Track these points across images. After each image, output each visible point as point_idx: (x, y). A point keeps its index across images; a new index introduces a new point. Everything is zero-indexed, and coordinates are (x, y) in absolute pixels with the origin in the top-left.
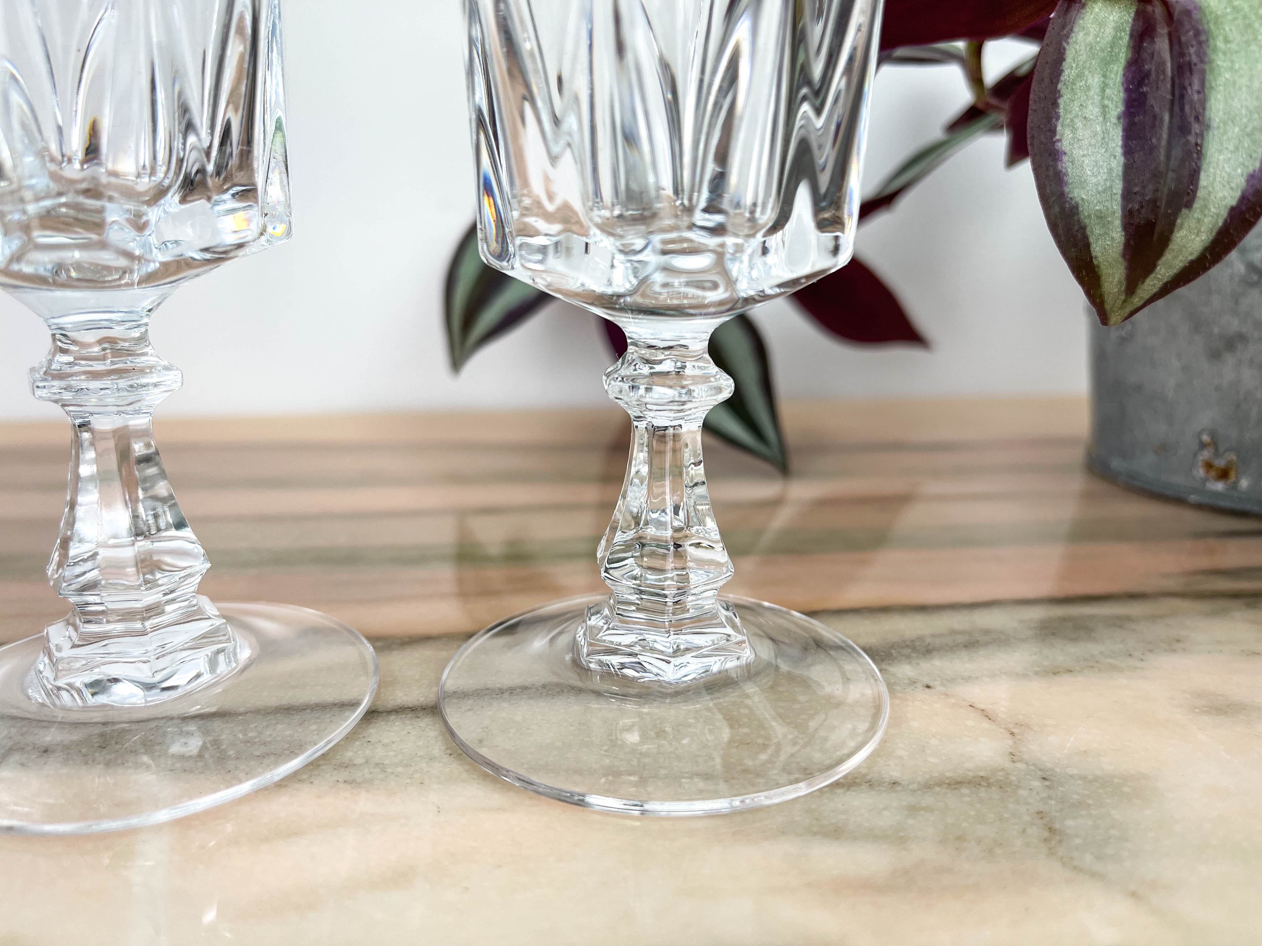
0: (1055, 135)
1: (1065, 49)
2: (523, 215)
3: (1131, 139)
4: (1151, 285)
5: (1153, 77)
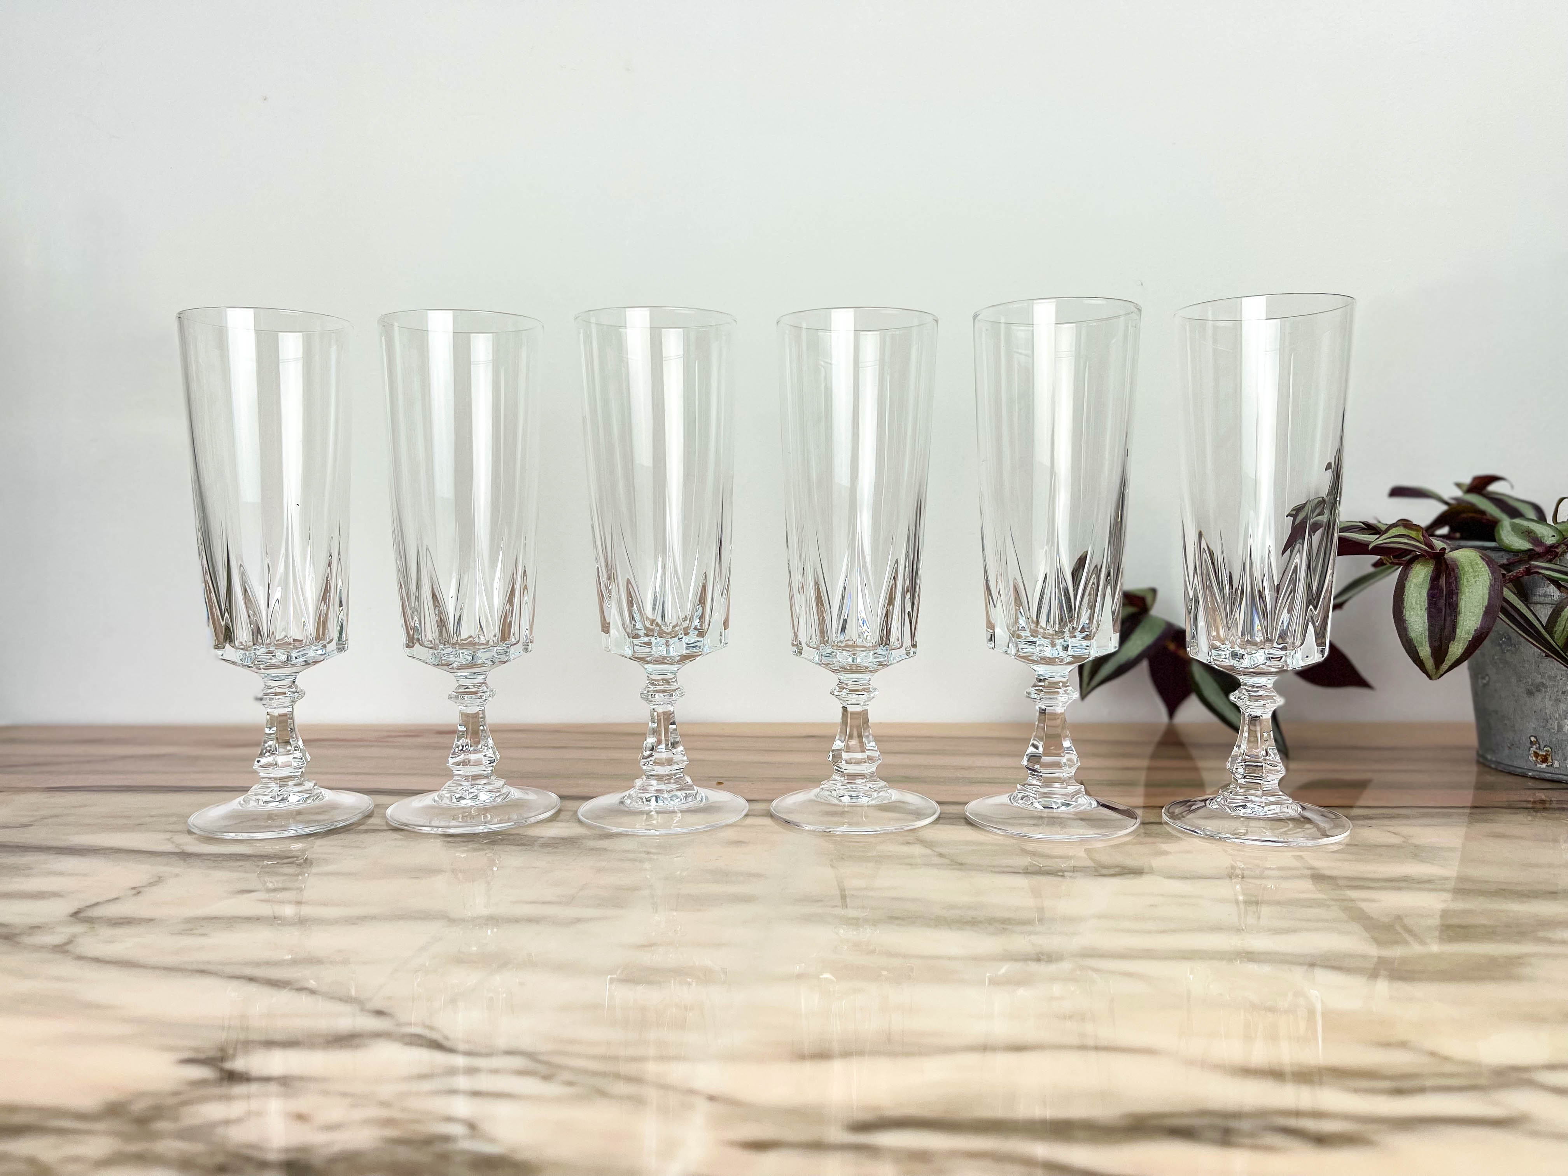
0: (1403, 614)
1: (1406, 581)
3: (1431, 617)
4: (1445, 666)
5: (1438, 595)
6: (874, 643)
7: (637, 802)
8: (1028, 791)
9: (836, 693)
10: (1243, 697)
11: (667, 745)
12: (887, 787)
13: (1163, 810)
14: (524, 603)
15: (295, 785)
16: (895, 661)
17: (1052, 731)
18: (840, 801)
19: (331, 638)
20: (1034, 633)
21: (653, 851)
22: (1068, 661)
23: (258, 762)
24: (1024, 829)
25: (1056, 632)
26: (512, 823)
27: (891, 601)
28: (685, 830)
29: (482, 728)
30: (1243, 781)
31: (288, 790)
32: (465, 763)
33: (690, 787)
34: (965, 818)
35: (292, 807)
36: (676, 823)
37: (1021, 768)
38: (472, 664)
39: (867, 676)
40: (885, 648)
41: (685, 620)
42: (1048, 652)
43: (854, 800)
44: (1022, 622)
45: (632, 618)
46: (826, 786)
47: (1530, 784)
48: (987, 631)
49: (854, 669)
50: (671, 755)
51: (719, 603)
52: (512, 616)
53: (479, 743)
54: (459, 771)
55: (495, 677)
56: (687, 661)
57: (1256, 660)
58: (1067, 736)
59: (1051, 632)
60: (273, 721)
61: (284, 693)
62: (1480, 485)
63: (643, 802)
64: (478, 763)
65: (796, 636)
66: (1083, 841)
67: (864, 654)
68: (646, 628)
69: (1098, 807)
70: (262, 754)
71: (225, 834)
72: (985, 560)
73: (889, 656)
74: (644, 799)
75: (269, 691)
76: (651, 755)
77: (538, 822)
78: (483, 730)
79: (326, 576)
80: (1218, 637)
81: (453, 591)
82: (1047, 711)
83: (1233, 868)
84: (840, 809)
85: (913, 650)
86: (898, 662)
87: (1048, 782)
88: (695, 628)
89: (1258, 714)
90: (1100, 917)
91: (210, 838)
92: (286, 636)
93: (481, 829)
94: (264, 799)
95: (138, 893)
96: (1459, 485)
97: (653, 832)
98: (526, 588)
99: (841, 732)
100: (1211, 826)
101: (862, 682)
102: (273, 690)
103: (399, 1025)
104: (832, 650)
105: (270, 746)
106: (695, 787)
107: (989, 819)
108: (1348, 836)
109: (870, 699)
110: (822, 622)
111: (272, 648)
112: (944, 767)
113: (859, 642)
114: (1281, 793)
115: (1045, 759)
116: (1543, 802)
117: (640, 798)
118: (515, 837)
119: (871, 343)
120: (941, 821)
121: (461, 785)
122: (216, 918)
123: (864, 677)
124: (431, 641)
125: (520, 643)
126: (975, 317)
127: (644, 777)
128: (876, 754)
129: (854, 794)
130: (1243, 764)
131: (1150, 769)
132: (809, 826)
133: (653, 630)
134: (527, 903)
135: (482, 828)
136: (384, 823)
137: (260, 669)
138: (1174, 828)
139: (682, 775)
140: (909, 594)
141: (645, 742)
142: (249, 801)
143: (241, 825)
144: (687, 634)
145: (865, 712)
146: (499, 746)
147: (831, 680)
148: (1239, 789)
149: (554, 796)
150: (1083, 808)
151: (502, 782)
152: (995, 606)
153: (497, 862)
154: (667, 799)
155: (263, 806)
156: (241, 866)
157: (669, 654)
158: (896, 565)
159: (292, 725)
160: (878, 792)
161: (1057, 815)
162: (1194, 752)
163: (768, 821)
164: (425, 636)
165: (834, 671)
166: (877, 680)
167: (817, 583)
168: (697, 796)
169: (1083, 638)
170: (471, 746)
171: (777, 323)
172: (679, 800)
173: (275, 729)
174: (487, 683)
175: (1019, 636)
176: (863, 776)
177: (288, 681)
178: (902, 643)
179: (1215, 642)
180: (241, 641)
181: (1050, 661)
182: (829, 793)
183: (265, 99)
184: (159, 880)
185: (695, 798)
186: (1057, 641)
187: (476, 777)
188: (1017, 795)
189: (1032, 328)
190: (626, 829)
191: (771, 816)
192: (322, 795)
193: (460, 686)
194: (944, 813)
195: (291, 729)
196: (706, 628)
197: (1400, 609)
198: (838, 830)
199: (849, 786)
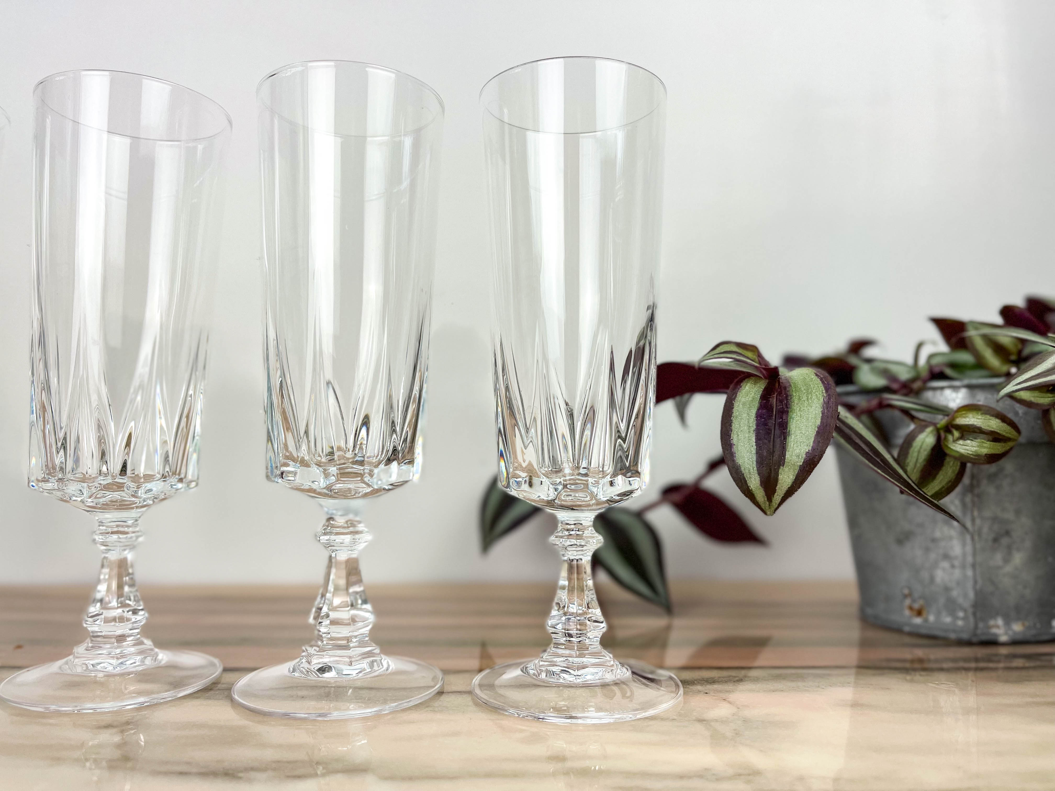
0: (730, 438)
1: (733, 404)
2: (514, 470)
3: (760, 440)
4: (777, 498)
5: (768, 414)
10: (561, 538)
47: (907, 640)
62: (856, 348)
89: (577, 558)
116: (921, 661)
197: (729, 432)
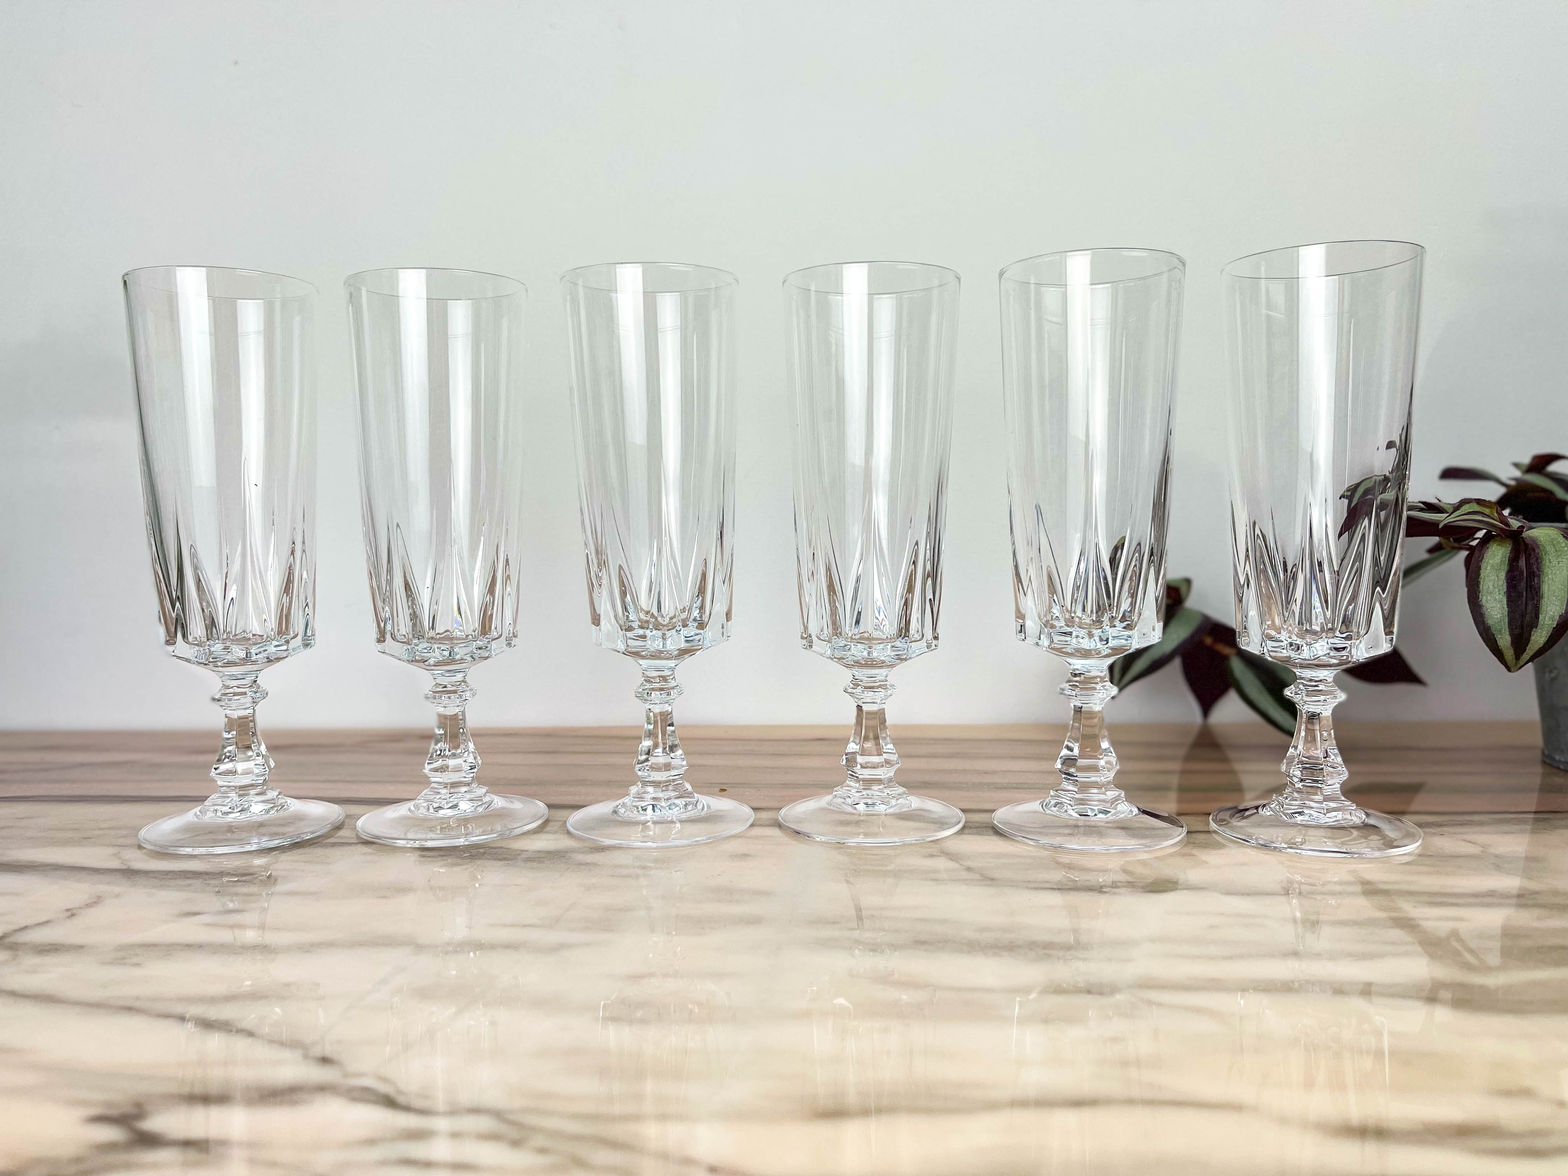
0: (1479, 599)
3: (1510, 601)
4: (1526, 657)
5: (1518, 577)
6: (892, 635)
7: (632, 812)
8: (1062, 798)
9: (850, 690)
10: (1300, 692)
11: (664, 749)
12: (906, 794)
13: (1211, 817)
14: (506, 595)
15: (256, 794)
16: (915, 655)
17: (1088, 731)
18: (855, 809)
19: (296, 633)
20: (1070, 622)
21: (650, 865)
22: (1106, 653)
23: (216, 769)
24: (1058, 838)
25: (1093, 621)
26: (495, 835)
27: (910, 589)
28: (685, 842)
29: (461, 730)
30: (1300, 785)
31: (249, 799)
32: (443, 769)
33: (689, 795)
34: (993, 828)
35: (255, 818)
36: (674, 834)
37: (1052, 772)
38: (450, 660)
39: (883, 672)
40: (904, 641)
41: (683, 610)
42: (1086, 644)
43: (870, 808)
44: (1056, 611)
45: (625, 609)
46: (840, 792)
48: (1016, 621)
49: (870, 664)
50: (669, 760)
51: (721, 591)
52: (493, 609)
53: (458, 747)
54: (436, 778)
55: (477, 674)
56: (686, 656)
57: (1315, 651)
58: (1104, 737)
59: (1088, 621)
60: (231, 724)
61: (245, 693)
62: (1540, 463)
63: (638, 811)
64: (458, 769)
65: (806, 628)
66: (1123, 852)
67: (881, 647)
68: (640, 620)
69: (1139, 814)
70: (219, 761)
71: (182, 849)
72: (1014, 544)
73: (909, 649)
74: (640, 807)
75: (228, 691)
76: (647, 760)
77: (524, 834)
78: (464, 732)
79: (289, 565)
80: (1273, 626)
81: (429, 582)
82: (1083, 710)
83: (1290, 882)
84: (856, 818)
85: (935, 642)
86: (918, 656)
87: (1085, 787)
88: (695, 620)
89: (1318, 711)
90: (1152, 940)
91: (162, 853)
92: (244, 631)
93: (461, 842)
94: (222, 810)
95: (72, 915)
96: (1517, 465)
97: (650, 844)
98: (508, 577)
99: (855, 733)
100: (1263, 834)
101: (879, 678)
102: (231, 690)
103: (346, 1075)
104: (846, 643)
105: (230, 752)
106: (696, 795)
107: (1020, 828)
108: (1419, 846)
109: (887, 697)
110: (834, 612)
111: (228, 644)
112: (965, 771)
113: (876, 634)
114: (1343, 798)
115: (1081, 762)
117: (635, 806)
118: (496, 850)
119: (886, 307)
120: (966, 831)
121: (439, 793)
122: (155, 945)
123: (881, 673)
124: (404, 636)
125: (503, 637)
126: (1001, 274)
127: (639, 783)
128: (894, 758)
129: (870, 801)
130: (1300, 766)
131: (1183, 772)
132: (821, 837)
133: (647, 622)
134: (505, 926)
135: (463, 841)
136: (354, 836)
137: (217, 667)
138: (1224, 838)
139: (681, 782)
140: (930, 579)
141: (640, 746)
142: (206, 813)
143: (195, 838)
144: (685, 626)
145: (881, 711)
146: (480, 750)
147: (846, 675)
148: (1296, 795)
149: (541, 804)
150: (1123, 816)
151: (483, 790)
152: (1025, 595)
153: (479, 877)
154: (665, 808)
155: (221, 818)
156: (189, 885)
157: (666, 647)
158: (916, 547)
159: (254, 729)
160: (897, 799)
161: (1093, 824)
162: (1231, 754)
163: (776, 832)
164: (398, 630)
165: (847, 666)
166: (893, 676)
167: (828, 570)
168: (698, 805)
169: (1124, 628)
170: (449, 751)
171: (784, 282)
172: (678, 808)
173: (235, 733)
174: (468, 681)
175: (1053, 627)
176: (879, 781)
177: (248, 680)
178: (923, 635)
179: (1269, 631)
180: (195, 636)
181: (1086, 654)
182: (843, 800)
183: (236, 63)
184: (96, 901)
185: (696, 806)
186: (1094, 631)
187: (455, 785)
188: (1050, 802)
189: (1064, 290)
190: (620, 842)
191: (779, 826)
192: (287, 805)
193: (437, 685)
194: (969, 822)
195: (253, 733)
196: (706, 620)
197: (1476, 594)
198: (852, 841)
199: (864, 793)
